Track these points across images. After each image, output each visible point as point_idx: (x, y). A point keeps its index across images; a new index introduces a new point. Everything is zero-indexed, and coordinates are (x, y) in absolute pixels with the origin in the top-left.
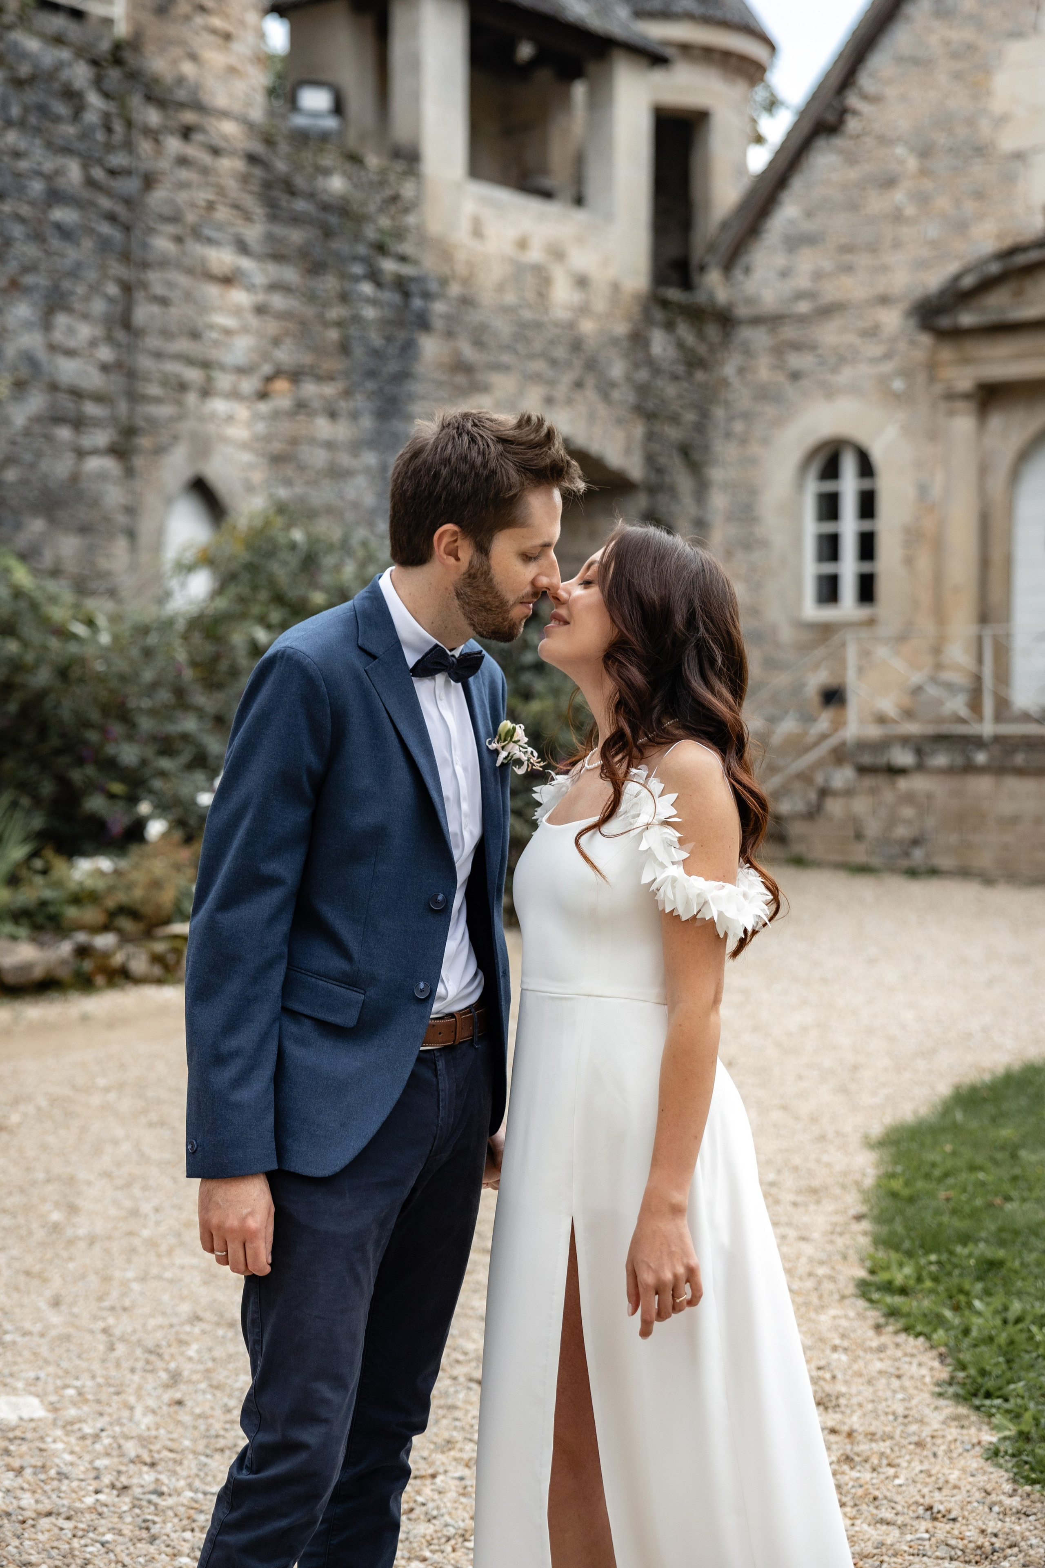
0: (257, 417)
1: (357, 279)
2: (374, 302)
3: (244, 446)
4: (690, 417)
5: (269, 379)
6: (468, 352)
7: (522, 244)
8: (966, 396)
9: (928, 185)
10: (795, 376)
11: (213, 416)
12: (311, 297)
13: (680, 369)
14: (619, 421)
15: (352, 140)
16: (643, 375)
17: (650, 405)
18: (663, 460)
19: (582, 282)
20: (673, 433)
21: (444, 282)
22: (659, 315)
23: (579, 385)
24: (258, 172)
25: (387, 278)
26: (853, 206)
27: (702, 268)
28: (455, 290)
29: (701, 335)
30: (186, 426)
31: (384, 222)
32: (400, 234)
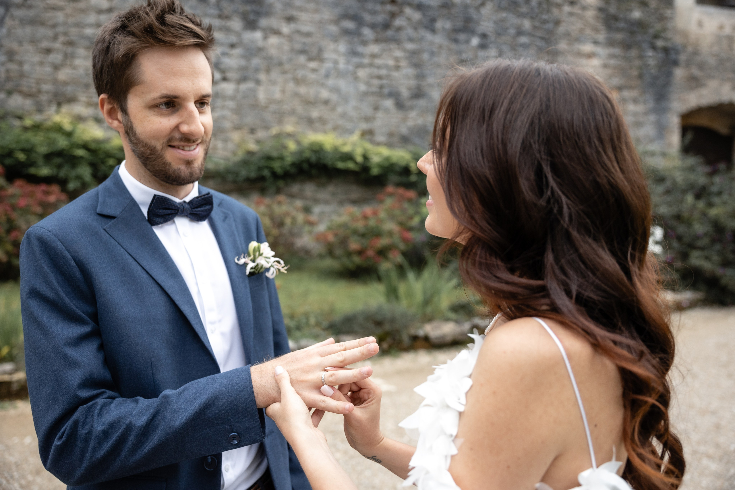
1: (646, 50)
2: (653, 58)
6: (695, 71)
12: (626, 59)
21: (684, 46)
25: (659, 48)
28: (689, 49)
31: (658, 26)
32: (664, 30)
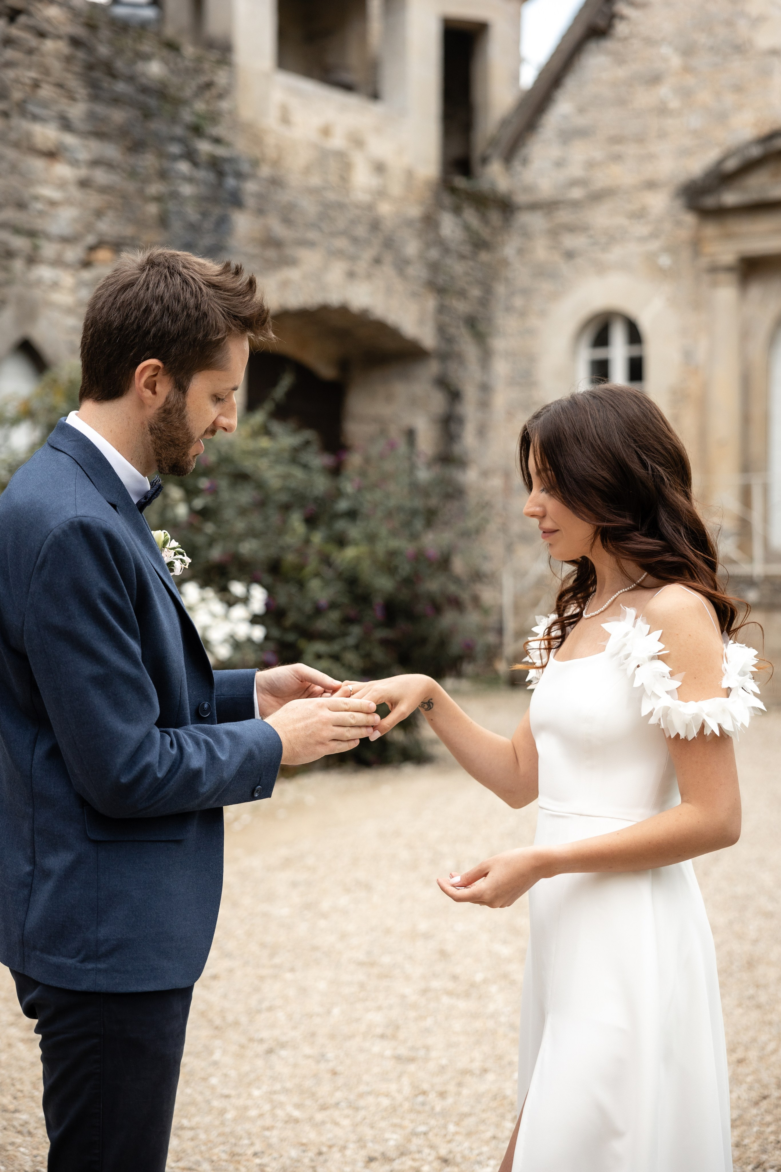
0: (81, 284)
1: (175, 158)
2: (190, 180)
3: (69, 311)
4: (476, 292)
5: (92, 249)
6: (279, 229)
7: (326, 131)
8: (729, 269)
9: (690, 80)
10: (570, 255)
11: (39, 282)
12: (133, 174)
13: (466, 249)
14: (414, 295)
15: (170, 31)
16: (434, 254)
17: (441, 280)
18: (452, 330)
19: (380, 168)
20: (461, 307)
21: (255, 163)
22: (447, 200)
23: (377, 261)
24: (81, 54)
25: (203, 158)
26: (622, 102)
27: (485, 160)
28: (265, 171)
29: (485, 220)
30: (13, 291)
31: (200, 106)
32: (214, 117)
